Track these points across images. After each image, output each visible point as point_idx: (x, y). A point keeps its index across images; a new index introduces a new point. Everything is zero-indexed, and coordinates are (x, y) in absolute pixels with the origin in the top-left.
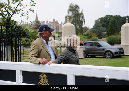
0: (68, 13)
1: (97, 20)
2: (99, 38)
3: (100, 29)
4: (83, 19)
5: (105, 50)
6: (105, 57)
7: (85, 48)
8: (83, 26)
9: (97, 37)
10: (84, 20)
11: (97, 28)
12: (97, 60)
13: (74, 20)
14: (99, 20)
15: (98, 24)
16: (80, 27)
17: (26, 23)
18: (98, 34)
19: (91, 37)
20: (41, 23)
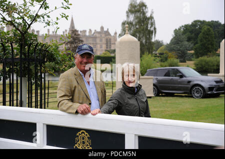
0: (128, 16)
1: (178, 29)
3: (182, 46)
4: (153, 27)
5: (192, 83)
6: (190, 96)
7: (157, 79)
8: (153, 40)
9: (177, 58)
10: (155, 29)
11: (178, 43)
12: (177, 101)
13: (137, 28)
14: (182, 30)
15: (180, 35)
16: (148, 41)
17: (53, 32)
18: (179, 53)
19: (166, 59)
20: (79, 33)
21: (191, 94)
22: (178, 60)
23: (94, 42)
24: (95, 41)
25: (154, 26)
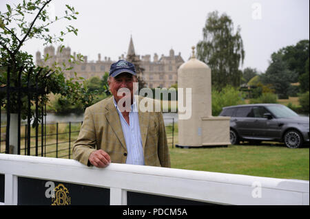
0: (205, 35)
1: (277, 52)
2: (281, 98)
3: (282, 75)
4: (240, 50)
5: (284, 127)
6: (283, 144)
7: (236, 120)
9: (275, 93)
10: (243, 52)
11: (276, 72)
12: (262, 152)
13: (218, 52)
14: (283, 54)
15: (279, 61)
16: (233, 69)
17: (106, 58)
18: (278, 86)
19: (260, 94)
20: (141, 58)
21: (283, 141)
22: (276, 96)
23: (161, 71)
24: (163, 69)
25: (241, 48)
